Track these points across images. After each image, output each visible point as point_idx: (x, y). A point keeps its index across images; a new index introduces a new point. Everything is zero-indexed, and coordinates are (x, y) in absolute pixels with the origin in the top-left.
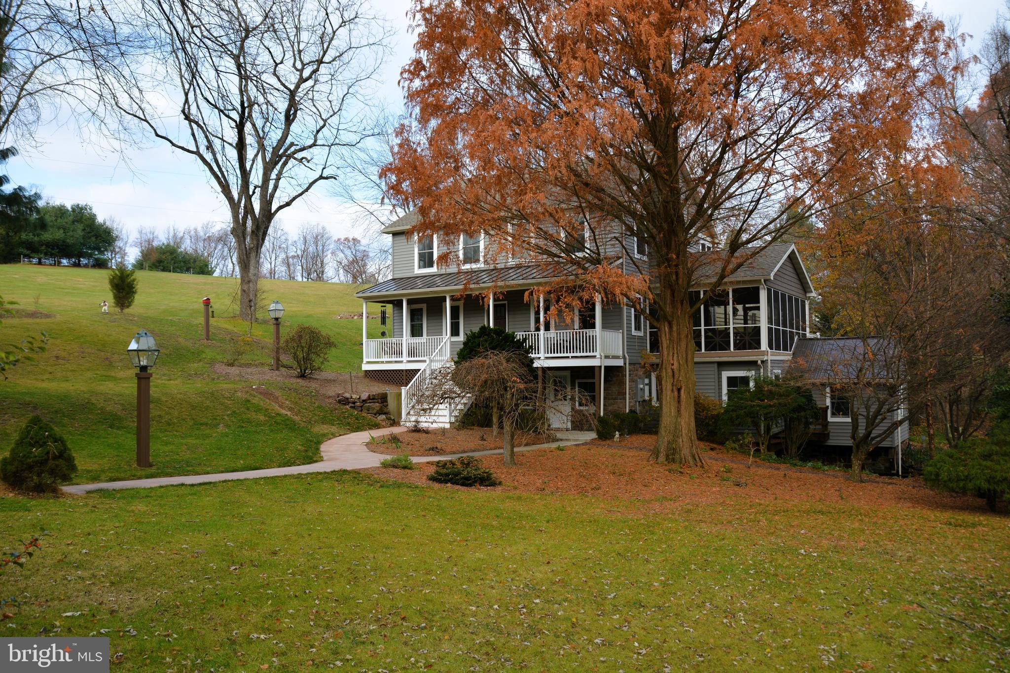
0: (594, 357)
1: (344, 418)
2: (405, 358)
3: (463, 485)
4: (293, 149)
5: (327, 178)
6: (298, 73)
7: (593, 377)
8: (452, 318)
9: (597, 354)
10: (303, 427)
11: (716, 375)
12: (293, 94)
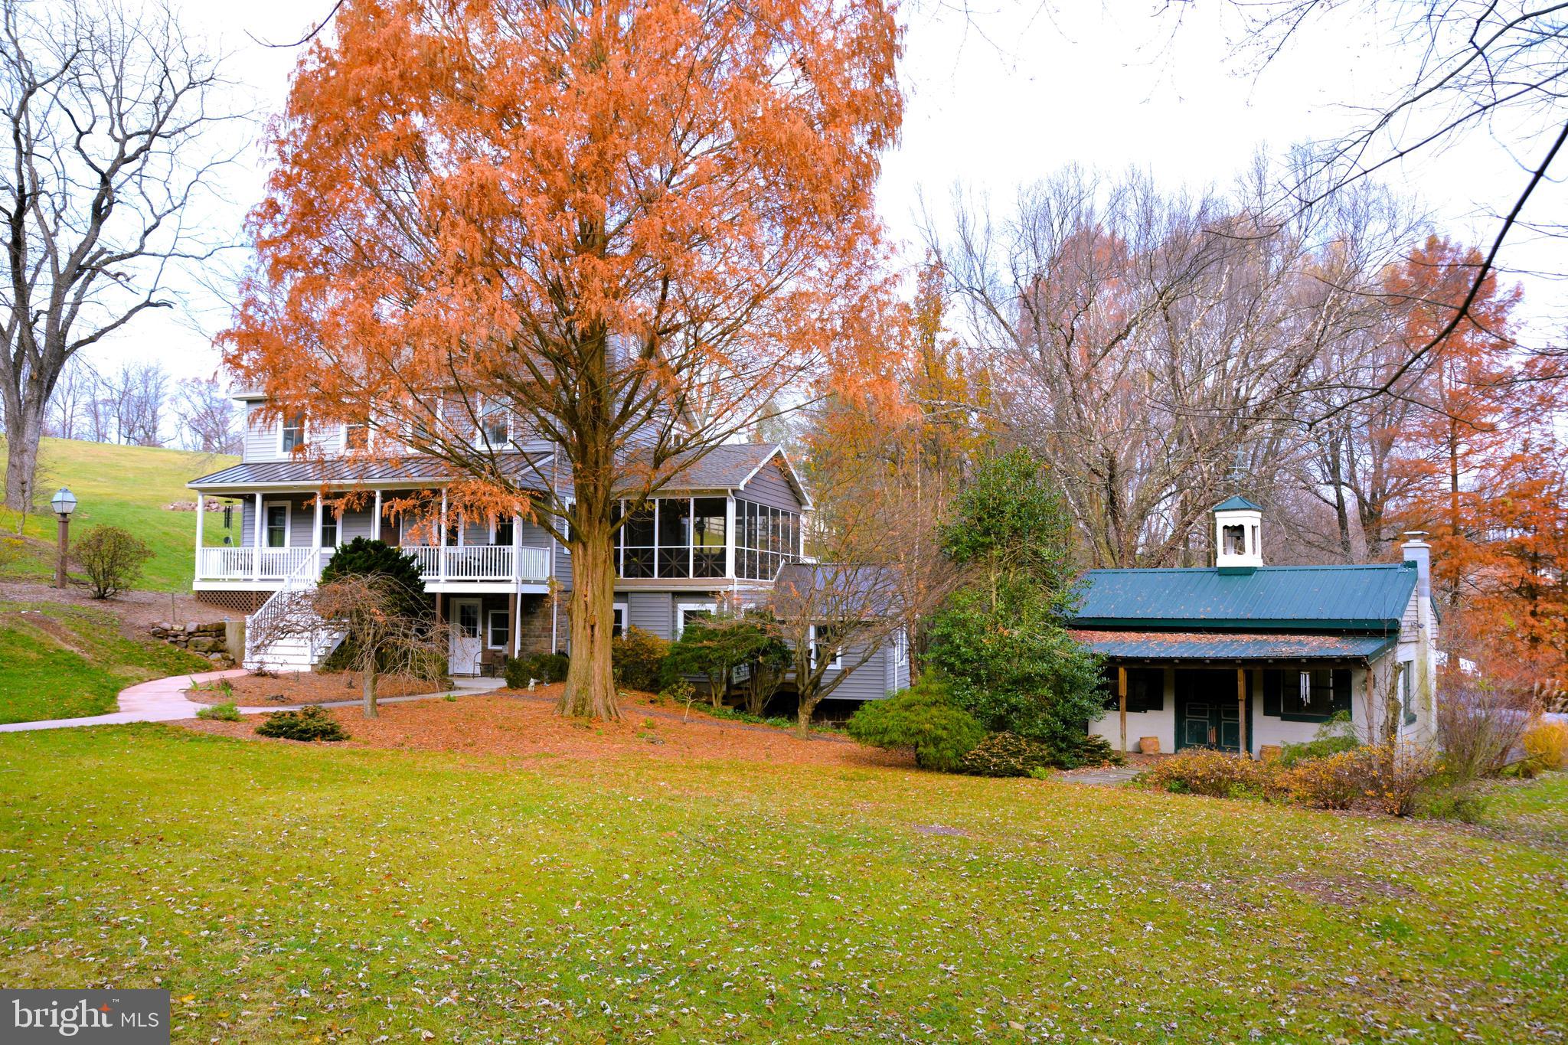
0: (509, 581)
1: (160, 656)
2: (256, 574)
3: (300, 739)
4: (104, 257)
5: (156, 305)
6: (118, 145)
7: (507, 608)
8: (324, 521)
9: (512, 578)
10: (97, 669)
11: (670, 608)
12: (105, 180)
